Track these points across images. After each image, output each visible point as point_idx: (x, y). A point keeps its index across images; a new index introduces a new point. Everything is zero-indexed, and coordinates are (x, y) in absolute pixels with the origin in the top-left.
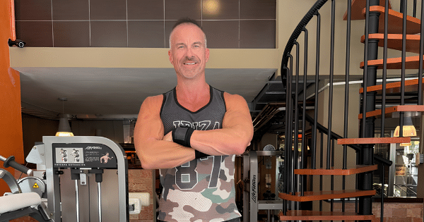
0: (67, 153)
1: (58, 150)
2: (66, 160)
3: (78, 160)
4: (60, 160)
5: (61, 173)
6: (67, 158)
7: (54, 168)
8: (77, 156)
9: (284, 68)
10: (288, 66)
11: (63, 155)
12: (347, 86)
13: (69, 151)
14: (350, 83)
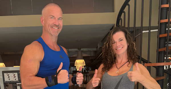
0: (10, 76)
1: (5, 74)
2: (9, 79)
3: (15, 79)
4: (7, 79)
5: (7, 86)
6: (10, 78)
7: (4, 84)
8: (15, 77)
9: (118, 25)
10: (120, 24)
11: (8, 77)
12: (149, 33)
13: (11, 75)
14: (151, 31)
